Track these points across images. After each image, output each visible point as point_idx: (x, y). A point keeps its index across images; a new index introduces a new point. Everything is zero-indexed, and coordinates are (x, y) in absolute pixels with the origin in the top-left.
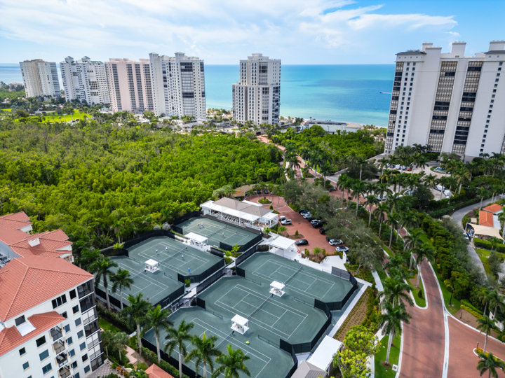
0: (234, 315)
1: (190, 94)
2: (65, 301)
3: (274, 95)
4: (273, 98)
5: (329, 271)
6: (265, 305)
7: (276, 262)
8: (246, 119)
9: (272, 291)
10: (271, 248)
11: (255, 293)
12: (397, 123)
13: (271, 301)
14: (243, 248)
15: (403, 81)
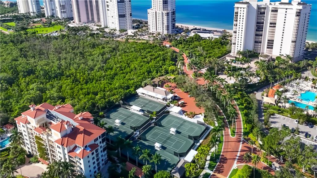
0: (155, 143)
1: (123, 15)
2: (98, 140)
3: (172, 16)
4: (172, 18)
5: (196, 122)
6: (169, 138)
7: (173, 119)
8: (156, 30)
9: (171, 132)
10: (171, 112)
11: (163, 133)
12: (237, 38)
13: (171, 136)
14: (157, 113)
15: (239, 17)
